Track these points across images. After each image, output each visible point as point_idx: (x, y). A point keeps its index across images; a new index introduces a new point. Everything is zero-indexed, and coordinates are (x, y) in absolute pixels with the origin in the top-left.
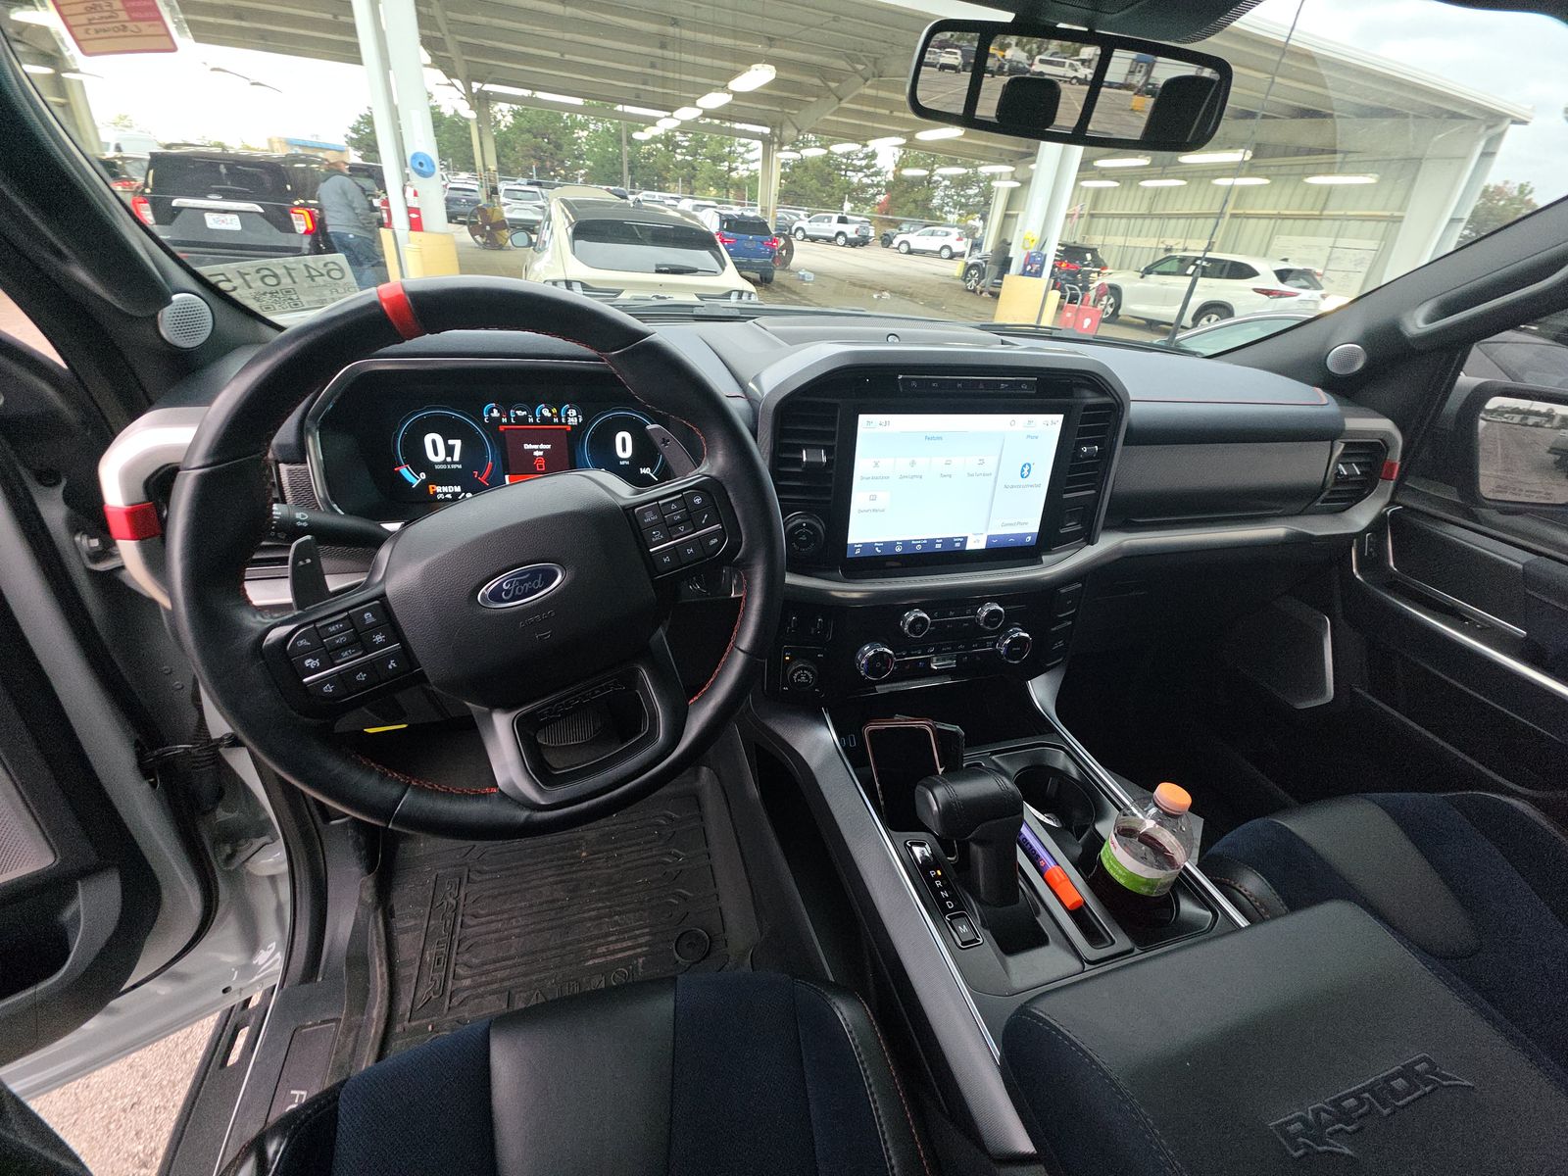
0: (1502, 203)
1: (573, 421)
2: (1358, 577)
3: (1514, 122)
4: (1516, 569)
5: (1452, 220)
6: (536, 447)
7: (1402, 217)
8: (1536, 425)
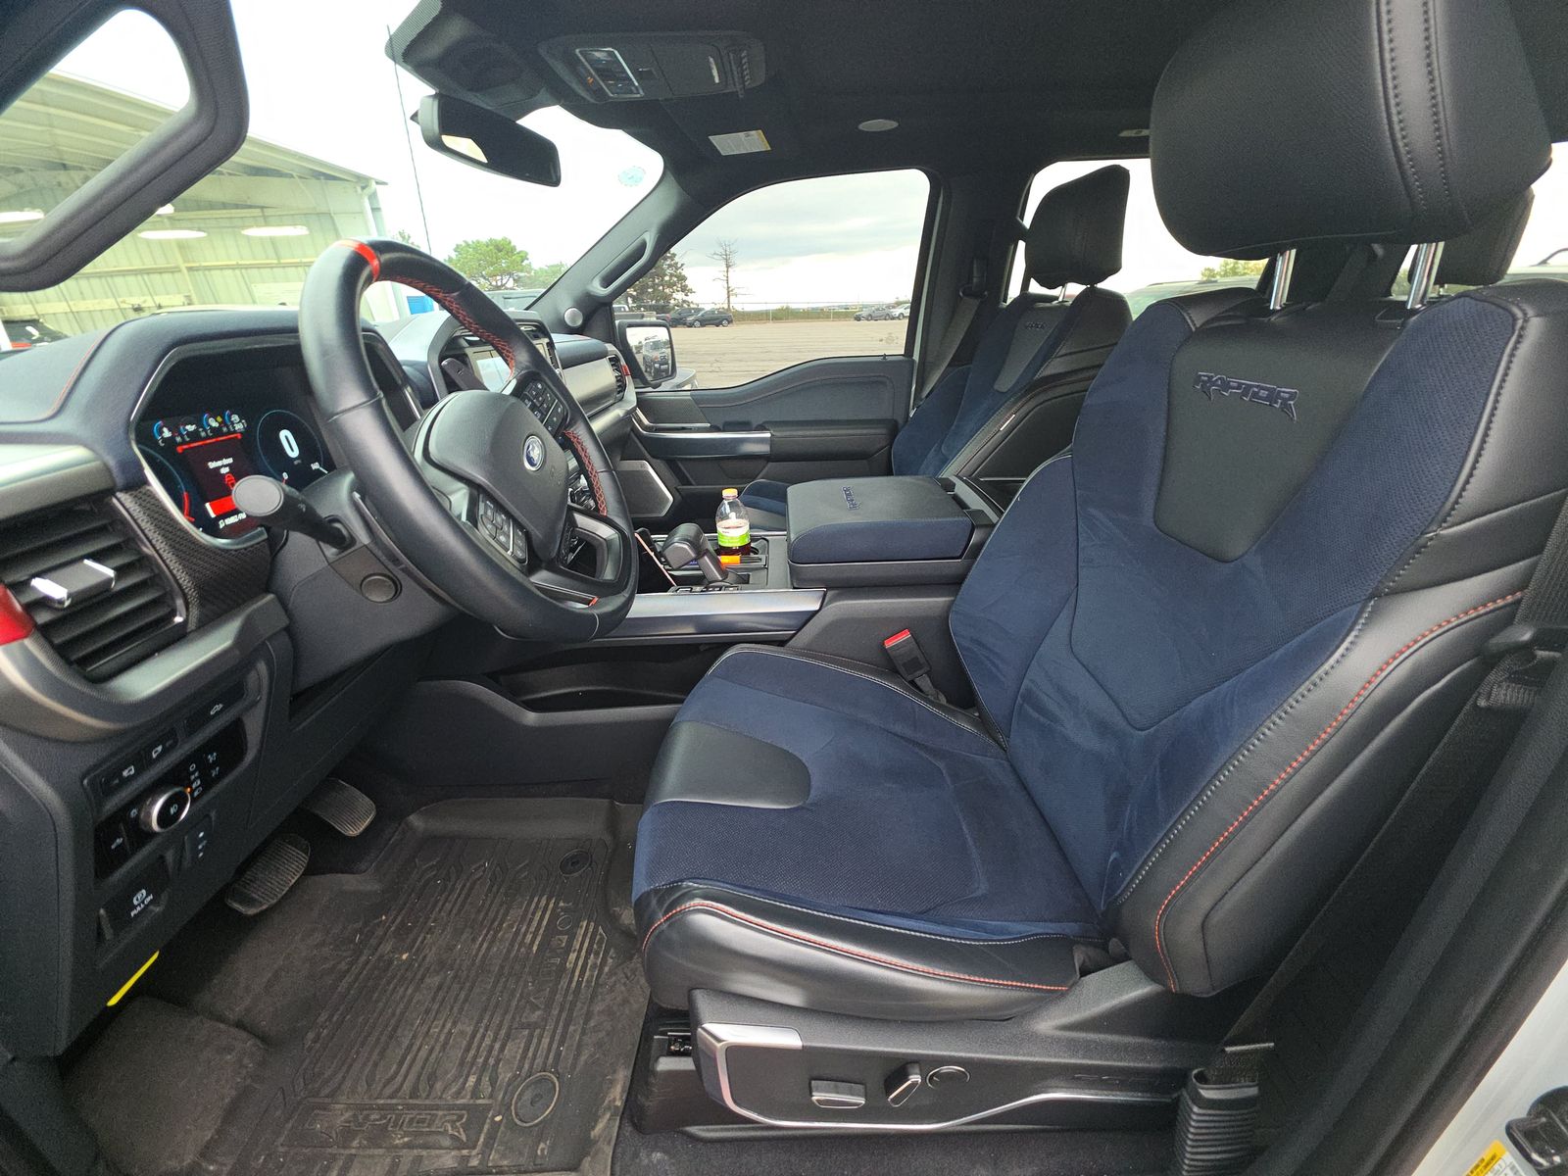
1: (239, 427)
6: (219, 463)
8: (639, 354)
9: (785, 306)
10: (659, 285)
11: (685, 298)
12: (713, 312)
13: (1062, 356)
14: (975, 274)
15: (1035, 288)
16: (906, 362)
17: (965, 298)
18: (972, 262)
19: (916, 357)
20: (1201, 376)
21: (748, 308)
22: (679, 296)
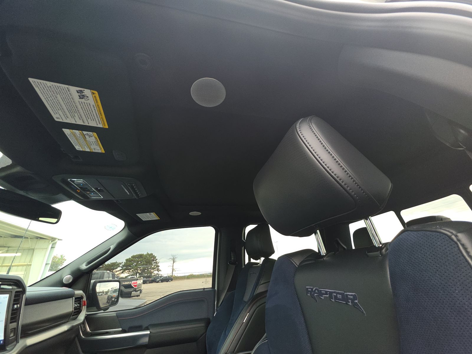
0: (57, 260)
2: (83, 337)
3: (58, 240)
4: (115, 316)
5: (46, 264)
7: (31, 264)
8: (101, 295)
9: (191, 274)
10: (149, 269)
11: (158, 273)
12: (166, 277)
13: (262, 284)
14: (232, 257)
15: (252, 261)
16: (212, 290)
17: (230, 265)
18: (231, 253)
19: (216, 288)
20: (308, 288)
21: (179, 275)
22: (156, 272)
